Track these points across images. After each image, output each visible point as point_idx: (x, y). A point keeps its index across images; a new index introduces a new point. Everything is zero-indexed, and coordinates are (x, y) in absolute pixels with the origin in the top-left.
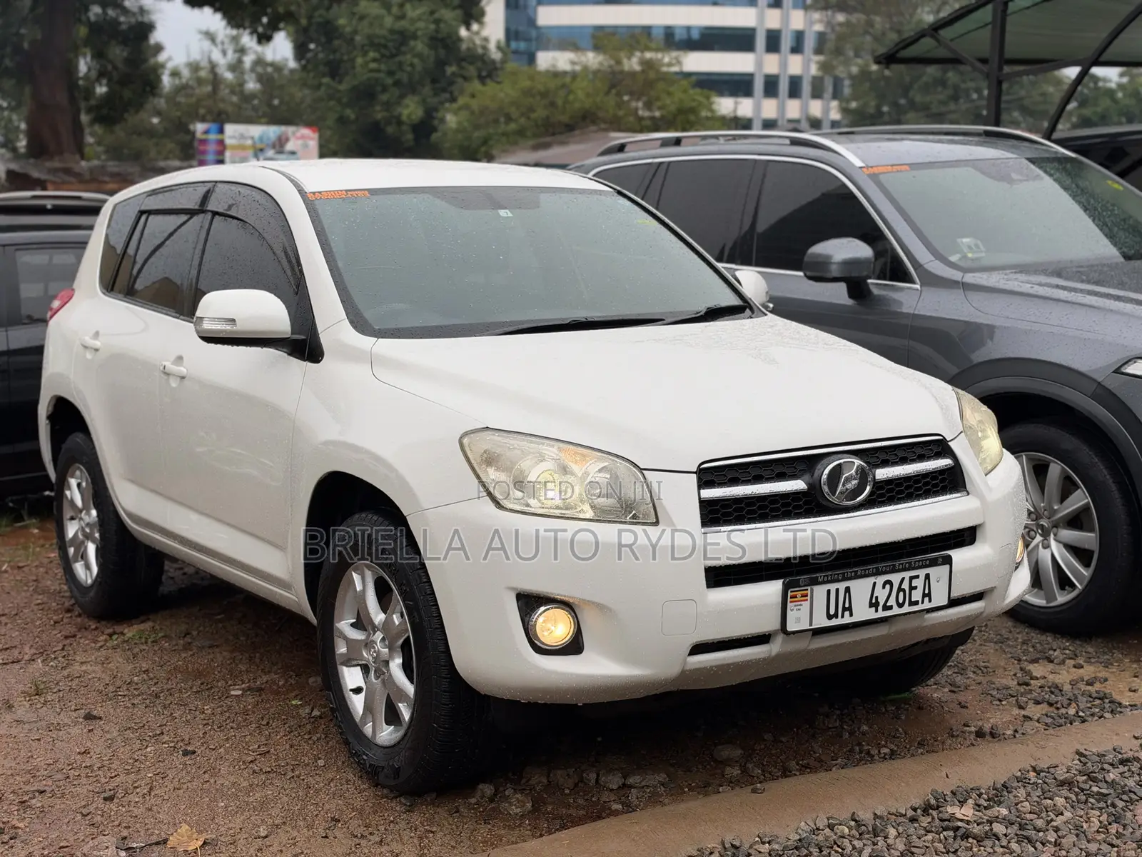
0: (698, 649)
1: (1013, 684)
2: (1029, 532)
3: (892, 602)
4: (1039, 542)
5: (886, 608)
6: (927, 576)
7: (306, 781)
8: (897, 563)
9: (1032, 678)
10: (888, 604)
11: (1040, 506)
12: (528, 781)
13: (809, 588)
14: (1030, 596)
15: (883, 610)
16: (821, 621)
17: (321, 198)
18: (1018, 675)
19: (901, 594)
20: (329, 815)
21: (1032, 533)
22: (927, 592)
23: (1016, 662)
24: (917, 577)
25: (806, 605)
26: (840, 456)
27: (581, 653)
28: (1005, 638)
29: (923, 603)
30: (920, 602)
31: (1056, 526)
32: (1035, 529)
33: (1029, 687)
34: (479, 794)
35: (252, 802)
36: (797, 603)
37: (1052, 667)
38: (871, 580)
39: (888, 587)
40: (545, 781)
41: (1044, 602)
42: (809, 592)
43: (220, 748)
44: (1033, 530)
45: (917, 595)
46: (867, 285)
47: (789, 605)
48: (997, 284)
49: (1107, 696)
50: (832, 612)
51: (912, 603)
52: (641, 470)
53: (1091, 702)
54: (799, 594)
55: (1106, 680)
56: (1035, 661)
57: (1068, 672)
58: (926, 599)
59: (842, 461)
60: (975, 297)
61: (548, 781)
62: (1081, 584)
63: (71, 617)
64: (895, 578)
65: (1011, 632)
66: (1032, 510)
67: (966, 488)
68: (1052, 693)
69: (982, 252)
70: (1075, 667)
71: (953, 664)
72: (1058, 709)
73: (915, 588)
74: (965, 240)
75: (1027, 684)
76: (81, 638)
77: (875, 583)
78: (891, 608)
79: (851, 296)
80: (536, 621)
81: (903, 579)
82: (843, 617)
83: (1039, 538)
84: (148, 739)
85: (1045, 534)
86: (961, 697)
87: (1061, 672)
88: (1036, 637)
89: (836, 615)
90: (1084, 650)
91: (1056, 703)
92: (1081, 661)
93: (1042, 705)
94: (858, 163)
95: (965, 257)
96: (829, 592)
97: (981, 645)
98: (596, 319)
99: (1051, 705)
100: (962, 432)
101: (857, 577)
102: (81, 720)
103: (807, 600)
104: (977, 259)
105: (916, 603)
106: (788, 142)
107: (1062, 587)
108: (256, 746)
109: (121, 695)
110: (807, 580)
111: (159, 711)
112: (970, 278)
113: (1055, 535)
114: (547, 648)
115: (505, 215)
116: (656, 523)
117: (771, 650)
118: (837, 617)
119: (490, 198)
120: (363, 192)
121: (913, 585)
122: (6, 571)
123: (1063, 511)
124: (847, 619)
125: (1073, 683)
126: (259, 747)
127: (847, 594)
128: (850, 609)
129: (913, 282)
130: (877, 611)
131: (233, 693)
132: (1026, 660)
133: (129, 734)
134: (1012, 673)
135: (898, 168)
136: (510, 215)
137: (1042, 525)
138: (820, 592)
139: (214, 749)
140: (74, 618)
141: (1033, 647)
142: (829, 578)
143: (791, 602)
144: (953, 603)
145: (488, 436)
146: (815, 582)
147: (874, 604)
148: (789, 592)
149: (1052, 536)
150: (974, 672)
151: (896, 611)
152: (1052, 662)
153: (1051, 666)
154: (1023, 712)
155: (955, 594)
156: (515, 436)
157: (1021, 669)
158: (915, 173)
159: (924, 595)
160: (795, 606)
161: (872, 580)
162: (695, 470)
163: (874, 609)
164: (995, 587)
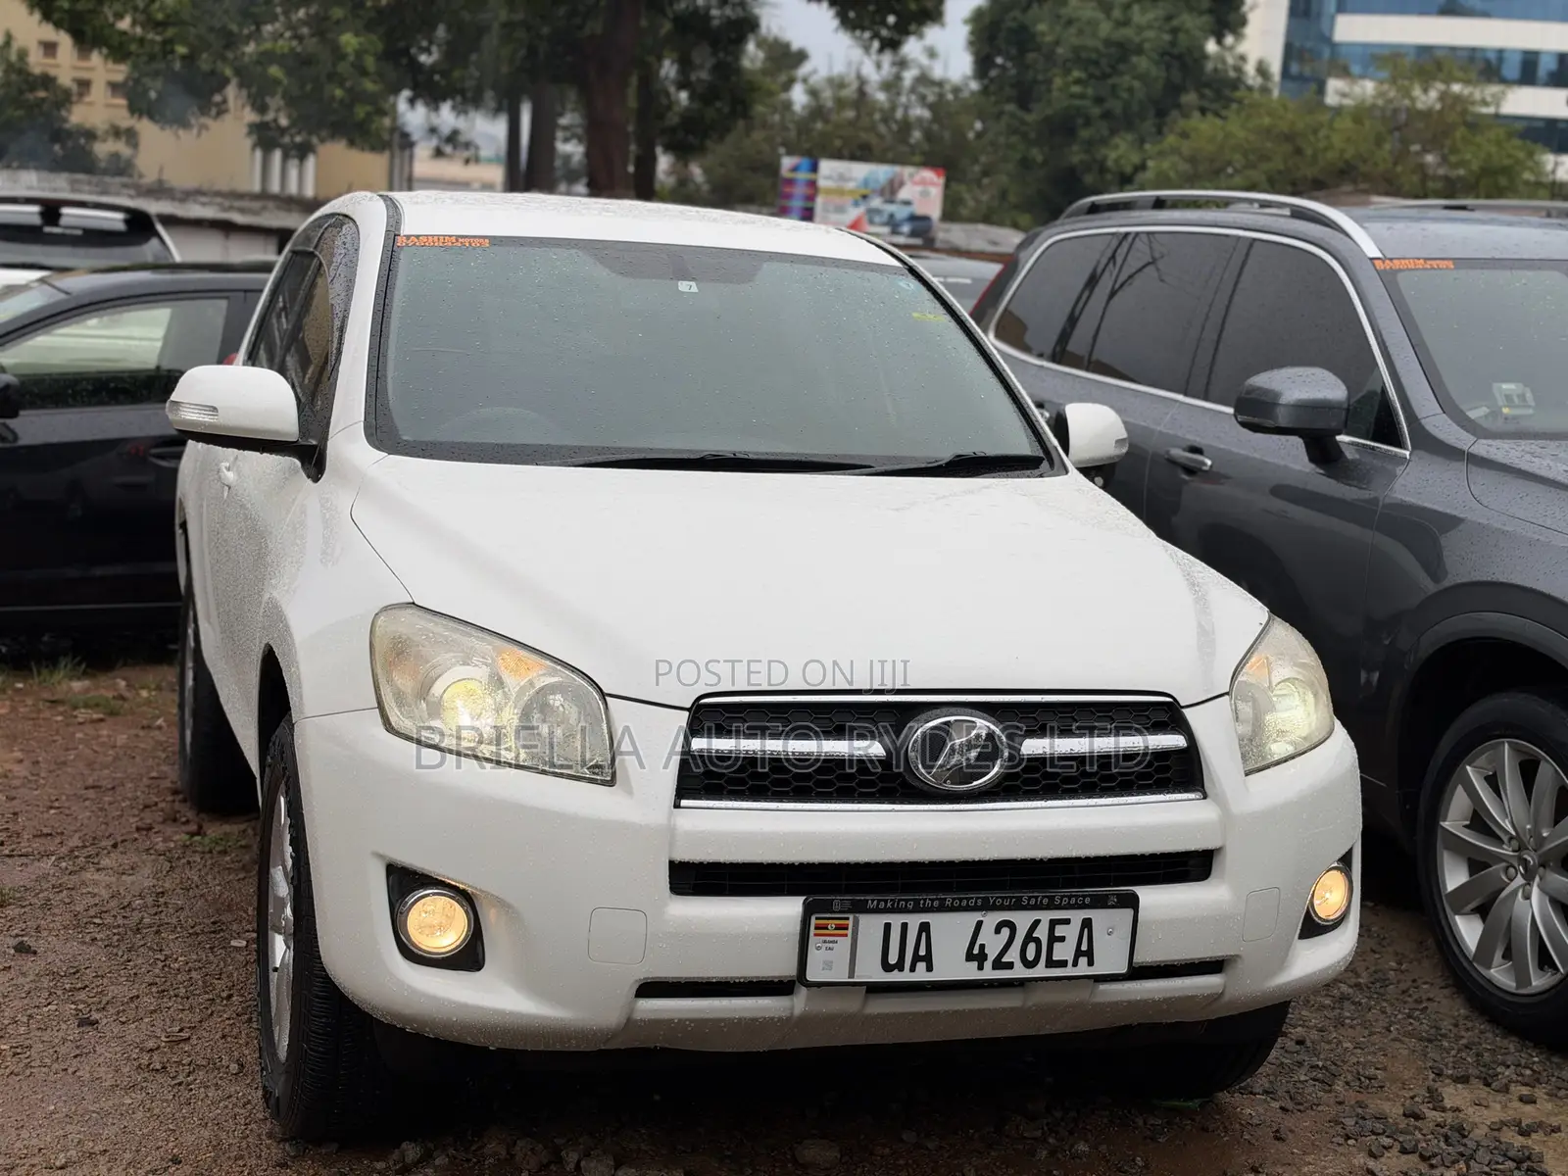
0: (650, 989)
1: (1394, 1111)
2: (1507, 868)
3: (1013, 955)
4: (1519, 887)
5: (998, 964)
6: (1087, 924)
7: (194, 1092)
8: (1025, 896)
9: (1434, 1109)
10: (1003, 960)
11: (1525, 828)
12: (480, 1148)
13: (851, 917)
14: (1496, 972)
15: (994, 968)
16: (871, 971)
17: (414, 244)
18: (1417, 1099)
19: (1031, 948)
20: (174, 1151)
21: (1512, 870)
22: (1084, 947)
23: (1432, 1076)
24: (1067, 922)
25: (844, 944)
26: (953, 710)
27: (479, 969)
28: (1441, 1035)
29: (1075, 964)
30: (1070, 963)
31: (1543, 865)
32: (1516, 866)
33: (1418, 1124)
34: (396, 1154)
35: (94, 1112)
36: (828, 938)
37: (1484, 1095)
38: (972, 918)
39: (1006, 932)
40: (504, 1153)
41: (1514, 984)
42: (850, 923)
43: (133, 1022)
44: (1515, 868)
45: (1063, 952)
46: (1336, 444)
47: (813, 941)
48: (1517, 461)
49: (1533, 1157)
50: (893, 959)
51: (1051, 963)
52: (603, 695)
53: (1498, 1163)
54: (832, 924)
55: (1556, 1130)
56: (1464, 1080)
57: (1505, 1107)
58: (1083, 960)
59: (952, 719)
60: (1482, 478)
61: (508, 1154)
62: (1563, 968)
63: (174, 801)
64: (1023, 920)
65: (1456, 1025)
66: (1513, 833)
67: (1203, 786)
68: (1447, 1138)
69: (1529, 407)
70: (1521, 1099)
71: (1320, 1064)
72: (1432, 1167)
73: (1062, 939)
74: (1505, 386)
75: (1417, 1117)
76: (156, 833)
77: (979, 924)
78: (1010, 966)
79: (1312, 460)
80: (410, 909)
81: (1037, 923)
82: (913, 969)
83: (1519, 880)
84: (59, 993)
85: (1529, 877)
86: (1289, 1121)
87: (1491, 1104)
88: (1491, 1039)
89: (900, 966)
90: (1556, 1074)
91: (1435, 1155)
92: (1540, 1093)
93: (1410, 1156)
94: (1372, 251)
95: (1495, 413)
96: (888, 927)
97: (1395, 1040)
98: (751, 456)
99: (1423, 1158)
100: (1227, 693)
101: (943, 908)
102: (12, 951)
103: (846, 935)
104: (1515, 418)
105: (1063, 964)
106: (1287, 212)
107: (1541, 966)
108: (178, 1029)
109: (95, 923)
110: (848, 905)
111: (117, 954)
112: (1483, 448)
113: (1541, 879)
114: (420, 953)
115: (686, 290)
116: (611, 783)
117: (792, 1008)
118: (901, 969)
119: (677, 261)
120: (481, 240)
121: (1057, 934)
122: (160, 728)
123: (1552, 842)
124: (921, 974)
125: (1497, 1127)
126: (181, 1030)
127: (924, 935)
128: (928, 959)
129: (1400, 444)
130: (981, 968)
131: (234, 943)
132: (1448, 1077)
133: (46, 982)
134: (1412, 1094)
135: (1434, 263)
136: (695, 289)
137: (1526, 860)
138: (871, 926)
139: (124, 1023)
140: (177, 803)
141: (1478, 1055)
142: (889, 905)
143: (815, 935)
144: (1137, 972)
145: (408, 616)
146: (861, 908)
147: (976, 956)
148: (813, 918)
149: (1537, 879)
150: (1347, 1083)
151: (1019, 972)
152: (1488, 1085)
153: (1482, 1092)
154: (1371, 1164)
155: (1143, 957)
156: (445, 622)
157: (1429, 1090)
158: (1462, 273)
159: (1079, 953)
160: (825, 942)
161: (977, 916)
162: (689, 706)
163: (975, 964)
164: (1237, 956)
